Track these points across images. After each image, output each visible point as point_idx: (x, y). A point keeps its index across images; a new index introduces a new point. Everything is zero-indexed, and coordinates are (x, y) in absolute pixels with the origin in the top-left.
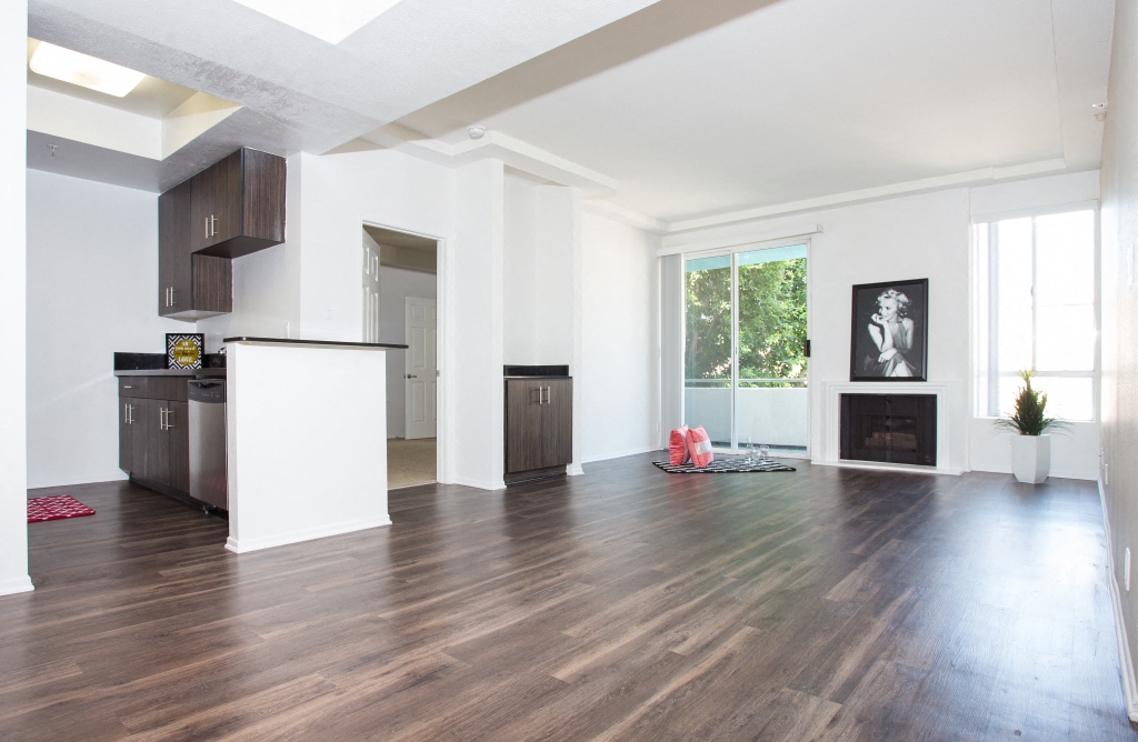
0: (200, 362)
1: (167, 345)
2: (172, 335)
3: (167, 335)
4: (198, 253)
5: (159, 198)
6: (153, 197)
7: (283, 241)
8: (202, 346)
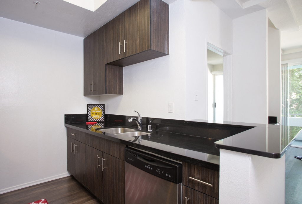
0: (103, 118)
1: (88, 110)
2: (90, 105)
3: (88, 105)
4: (109, 64)
5: (84, 39)
6: (81, 39)
7: (168, 54)
8: (104, 110)
